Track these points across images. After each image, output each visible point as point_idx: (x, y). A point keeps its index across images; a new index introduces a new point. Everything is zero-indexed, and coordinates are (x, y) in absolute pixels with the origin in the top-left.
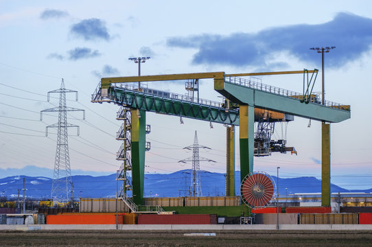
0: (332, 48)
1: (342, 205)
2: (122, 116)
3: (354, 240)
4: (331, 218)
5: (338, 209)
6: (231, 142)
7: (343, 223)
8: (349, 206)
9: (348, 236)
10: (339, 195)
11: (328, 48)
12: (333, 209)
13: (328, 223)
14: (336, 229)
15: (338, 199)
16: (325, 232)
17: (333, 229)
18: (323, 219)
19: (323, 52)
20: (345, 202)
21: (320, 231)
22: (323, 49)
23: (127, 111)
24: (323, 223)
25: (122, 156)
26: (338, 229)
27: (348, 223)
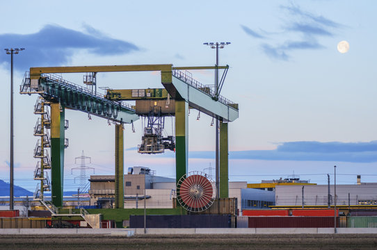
0: (22, 49)
1: (30, 209)
2: (39, 110)
3: (42, 244)
4: (19, 222)
5: (26, 213)
6: (120, 140)
7: (31, 227)
8: (37, 210)
9: (37, 241)
10: (27, 199)
11: (17, 50)
12: (21, 213)
13: (16, 227)
14: (24, 233)
15: (26, 203)
16: (12, 237)
17: (21, 233)
18: (11, 223)
19: (12, 53)
20: (33, 206)
21: (8, 235)
22: (12, 51)
23: (44, 104)
24: (11, 227)
25: (39, 154)
26: (26, 233)
27: (36, 227)
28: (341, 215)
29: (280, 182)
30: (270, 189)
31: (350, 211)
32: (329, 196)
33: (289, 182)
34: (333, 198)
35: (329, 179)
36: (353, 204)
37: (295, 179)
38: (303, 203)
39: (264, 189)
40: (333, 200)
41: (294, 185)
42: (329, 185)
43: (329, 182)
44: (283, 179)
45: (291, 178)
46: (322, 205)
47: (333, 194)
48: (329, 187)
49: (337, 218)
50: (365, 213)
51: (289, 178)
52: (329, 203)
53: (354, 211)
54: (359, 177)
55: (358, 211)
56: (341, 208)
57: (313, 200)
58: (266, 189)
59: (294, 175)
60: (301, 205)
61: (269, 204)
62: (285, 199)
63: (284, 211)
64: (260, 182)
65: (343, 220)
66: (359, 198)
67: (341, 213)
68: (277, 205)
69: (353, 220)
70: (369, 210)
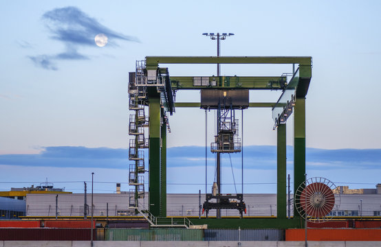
28: (98, 227)
29: (31, 190)
30: (20, 198)
31: (108, 222)
32: (86, 205)
33: (42, 190)
34: (90, 208)
35: (86, 187)
36: (112, 214)
37: (48, 187)
38: (57, 213)
39: (13, 197)
40: (90, 211)
41: (47, 193)
42: (86, 194)
43: (85, 190)
44: (35, 187)
45: (44, 185)
46: (78, 215)
47: (90, 204)
48: (85, 196)
49: (94, 230)
50: (124, 225)
51: (42, 185)
52: (85, 214)
53: (113, 222)
54: (118, 185)
55: (117, 222)
56: (98, 219)
57: (68, 210)
58: (16, 198)
59: (47, 183)
60: (54, 215)
61: (20, 214)
62: (37, 208)
63: (36, 222)
64: (9, 190)
65: (100, 232)
66: (119, 209)
67: (99, 224)
68: (27, 216)
69: (111, 233)
70: (130, 222)
